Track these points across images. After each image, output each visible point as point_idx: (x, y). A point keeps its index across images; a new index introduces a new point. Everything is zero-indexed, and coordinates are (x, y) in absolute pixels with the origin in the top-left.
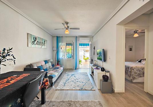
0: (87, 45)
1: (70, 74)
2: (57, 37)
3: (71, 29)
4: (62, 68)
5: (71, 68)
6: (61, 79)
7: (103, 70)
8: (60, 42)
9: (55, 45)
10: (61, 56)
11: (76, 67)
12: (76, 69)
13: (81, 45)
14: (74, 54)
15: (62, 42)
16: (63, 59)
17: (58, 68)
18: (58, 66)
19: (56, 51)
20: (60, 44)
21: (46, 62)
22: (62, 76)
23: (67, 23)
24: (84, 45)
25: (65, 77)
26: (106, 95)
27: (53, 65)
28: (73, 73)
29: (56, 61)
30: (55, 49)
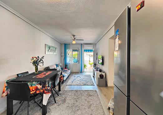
0: (91, 51)
1: (76, 76)
2: (65, 44)
3: (77, 40)
4: (69, 71)
5: (77, 71)
6: (69, 79)
7: (101, 71)
8: (67, 49)
9: (63, 51)
10: (68, 60)
11: (81, 71)
12: (81, 72)
13: (86, 51)
14: (80, 59)
15: (69, 49)
16: (69, 63)
17: (66, 71)
18: (66, 70)
19: (64, 57)
20: (67, 50)
21: (57, 65)
22: (70, 77)
23: (74, 36)
24: (89, 51)
25: (72, 78)
26: (101, 88)
27: (62, 69)
28: (78, 75)
29: (64, 66)
30: (63, 54)
